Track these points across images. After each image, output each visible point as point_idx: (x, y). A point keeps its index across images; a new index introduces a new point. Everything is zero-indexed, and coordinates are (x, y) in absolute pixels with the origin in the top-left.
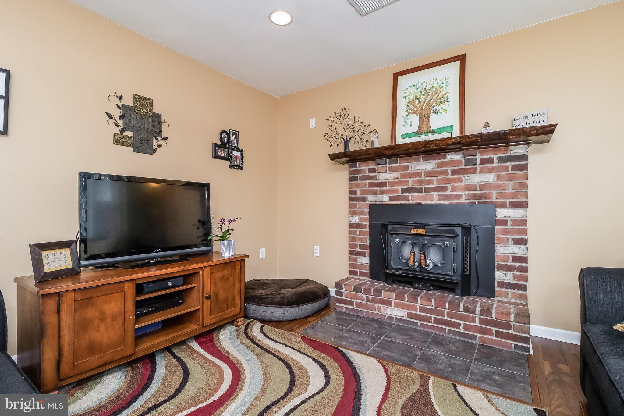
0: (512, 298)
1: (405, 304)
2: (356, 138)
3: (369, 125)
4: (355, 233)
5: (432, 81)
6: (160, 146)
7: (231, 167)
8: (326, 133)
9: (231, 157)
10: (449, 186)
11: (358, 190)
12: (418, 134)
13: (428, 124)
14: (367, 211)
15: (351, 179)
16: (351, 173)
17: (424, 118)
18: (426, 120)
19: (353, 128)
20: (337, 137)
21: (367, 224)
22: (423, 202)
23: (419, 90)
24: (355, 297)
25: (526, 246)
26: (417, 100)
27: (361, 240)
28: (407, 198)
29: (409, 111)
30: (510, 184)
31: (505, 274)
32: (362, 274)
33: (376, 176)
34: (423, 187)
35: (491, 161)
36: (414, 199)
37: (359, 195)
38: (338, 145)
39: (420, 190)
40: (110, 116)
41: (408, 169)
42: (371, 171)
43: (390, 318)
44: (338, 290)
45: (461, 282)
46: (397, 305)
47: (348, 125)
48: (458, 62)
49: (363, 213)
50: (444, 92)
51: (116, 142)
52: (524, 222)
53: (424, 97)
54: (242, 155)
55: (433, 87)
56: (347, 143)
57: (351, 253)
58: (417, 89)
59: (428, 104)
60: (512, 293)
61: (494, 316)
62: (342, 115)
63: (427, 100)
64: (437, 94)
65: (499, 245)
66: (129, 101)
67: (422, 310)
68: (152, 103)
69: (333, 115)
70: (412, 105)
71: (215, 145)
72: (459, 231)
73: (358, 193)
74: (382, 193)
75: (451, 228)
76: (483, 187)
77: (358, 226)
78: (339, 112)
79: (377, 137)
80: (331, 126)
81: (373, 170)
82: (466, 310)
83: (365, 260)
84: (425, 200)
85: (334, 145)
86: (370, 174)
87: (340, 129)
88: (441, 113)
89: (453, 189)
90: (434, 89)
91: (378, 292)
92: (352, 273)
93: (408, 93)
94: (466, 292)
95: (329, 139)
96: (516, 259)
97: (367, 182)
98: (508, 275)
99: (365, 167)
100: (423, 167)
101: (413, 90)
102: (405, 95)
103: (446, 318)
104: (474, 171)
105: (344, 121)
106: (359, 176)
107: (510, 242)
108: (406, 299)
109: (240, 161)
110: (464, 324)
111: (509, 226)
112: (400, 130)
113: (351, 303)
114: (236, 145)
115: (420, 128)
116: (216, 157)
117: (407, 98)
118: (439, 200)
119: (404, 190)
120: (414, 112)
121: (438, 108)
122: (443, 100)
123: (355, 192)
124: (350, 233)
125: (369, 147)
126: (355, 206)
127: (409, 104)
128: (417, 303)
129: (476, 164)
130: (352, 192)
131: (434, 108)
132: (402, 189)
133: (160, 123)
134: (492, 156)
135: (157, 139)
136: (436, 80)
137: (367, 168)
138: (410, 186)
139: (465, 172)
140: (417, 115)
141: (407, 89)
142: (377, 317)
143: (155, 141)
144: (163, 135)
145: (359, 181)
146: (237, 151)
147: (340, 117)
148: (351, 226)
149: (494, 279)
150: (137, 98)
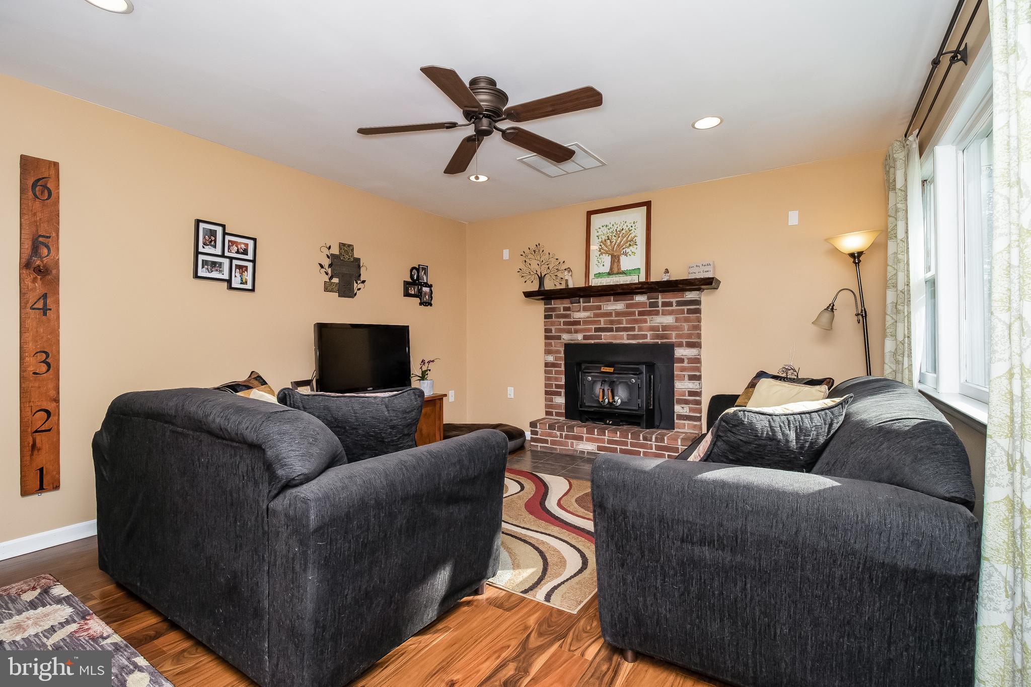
0: (688, 429)
1: (595, 438)
2: (552, 275)
3: (564, 262)
4: (550, 372)
5: (622, 223)
6: (359, 289)
7: (421, 304)
8: (520, 269)
9: (421, 293)
10: (636, 326)
11: (553, 328)
12: (610, 273)
13: (619, 266)
14: (562, 349)
15: (546, 317)
16: (546, 310)
17: (615, 259)
18: (617, 261)
19: (548, 265)
20: (532, 273)
21: (563, 363)
22: (614, 341)
23: (611, 230)
24: (550, 435)
25: (699, 382)
26: (609, 241)
27: (556, 379)
28: (600, 337)
29: (601, 252)
30: (686, 326)
31: (683, 408)
32: (558, 414)
33: (570, 314)
34: (614, 326)
35: (670, 304)
36: (606, 338)
37: (554, 333)
38: (532, 282)
39: (611, 330)
40: (322, 266)
41: (600, 309)
42: (566, 309)
43: (583, 452)
44: (533, 429)
45: (646, 416)
46: (588, 440)
47: (542, 261)
48: (645, 208)
49: (558, 352)
50: (633, 235)
51: (326, 290)
52: (697, 360)
53: (615, 238)
54: (431, 290)
55: (623, 229)
56: (541, 280)
57: (547, 393)
58: (609, 229)
59: (619, 245)
60: (688, 424)
61: (666, 443)
62: (537, 250)
63: (618, 242)
64: (627, 236)
65: (678, 381)
66: (335, 251)
67: (610, 442)
68: (353, 249)
69: (527, 251)
70: (604, 244)
71: (406, 283)
72: (643, 368)
73: (553, 331)
74: (576, 332)
75: (637, 366)
76: (665, 328)
77: (553, 365)
78: (533, 247)
79: (571, 276)
80: (525, 261)
81: (567, 309)
82: (645, 439)
83: (561, 400)
84: (615, 339)
85: (529, 282)
86: (564, 312)
87: (534, 266)
88: (630, 255)
89: (640, 329)
90: (624, 231)
91: (571, 428)
92: (548, 413)
93: (600, 233)
94: (651, 425)
95: (523, 275)
96: (691, 393)
97: (562, 320)
98: (685, 409)
99: (559, 305)
100: (614, 307)
101: (605, 230)
102: (598, 234)
103: (629, 448)
104: (657, 313)
105: (539, 257)
106: (554, 314)
107: (686, 377)
108: (596, 434)
109: (429, 297)
110: (644, 451)
111: (685, 364)
112: (594, 270)
113: (546, 441)
114: (425, 281)
115: (611, 269)
116: (407, 294)
117: (600, 237)
118: (628, 339)
119: (597, 330)
120: (606, 253)
121: (628, 250)
122: (632, 242)
123: (550, 331)
124: (546, 372)
125: (563, 286)
126: (550, 344)
127: (601, 244)
128: (605, 436)
129: (658, 307)
130: (547, 331)
131: (624, 250)
132: (595, 328)
133: (359, 267)
134: (671, 300)
135: (357, 283)
136: (626, 222)
137: (562, 306)
138: (602, 325)
139: (649, 313)
140: (609, 256)
141: (600, 228)
142: (570, 453)
143: (355, 285)
144: (362, 278)
145: (554, 319)
146: (426, 287)
147: (535, 253)
148: (547, 365)
149: (674, 412)
150: (342, 245)
